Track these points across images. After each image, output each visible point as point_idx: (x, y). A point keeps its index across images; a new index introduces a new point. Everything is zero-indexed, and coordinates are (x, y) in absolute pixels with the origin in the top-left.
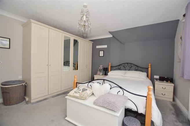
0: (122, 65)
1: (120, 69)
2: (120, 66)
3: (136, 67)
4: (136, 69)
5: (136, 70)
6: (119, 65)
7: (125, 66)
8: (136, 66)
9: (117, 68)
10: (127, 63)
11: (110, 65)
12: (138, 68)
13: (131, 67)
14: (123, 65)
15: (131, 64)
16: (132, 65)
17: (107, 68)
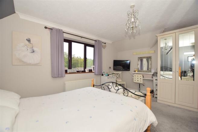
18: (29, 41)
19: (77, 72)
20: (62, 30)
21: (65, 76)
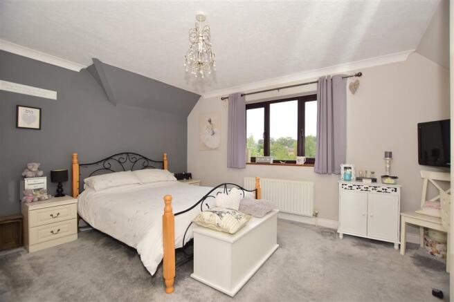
0: (114, 158)
1: (108, 170)
2: (110, 161)
3: (145, 160)
4: (146, 164)
5: (145, 167)
6: (107, 159)
7: (122, 161)
8: (146, 158)
9: (100, 166)
10: (127, 153)
11: (75, 160)
12: (147, 163)
13: (136, 161)
14: (117, 158)
15: (135, 156)
16: (138, 157)
17: (66, 172)
18: (210, 121)
19: (274, 161)
20: (237, 93)
21: (245, 168)
